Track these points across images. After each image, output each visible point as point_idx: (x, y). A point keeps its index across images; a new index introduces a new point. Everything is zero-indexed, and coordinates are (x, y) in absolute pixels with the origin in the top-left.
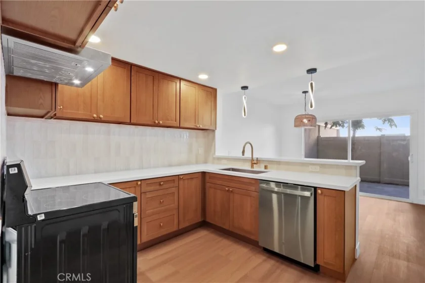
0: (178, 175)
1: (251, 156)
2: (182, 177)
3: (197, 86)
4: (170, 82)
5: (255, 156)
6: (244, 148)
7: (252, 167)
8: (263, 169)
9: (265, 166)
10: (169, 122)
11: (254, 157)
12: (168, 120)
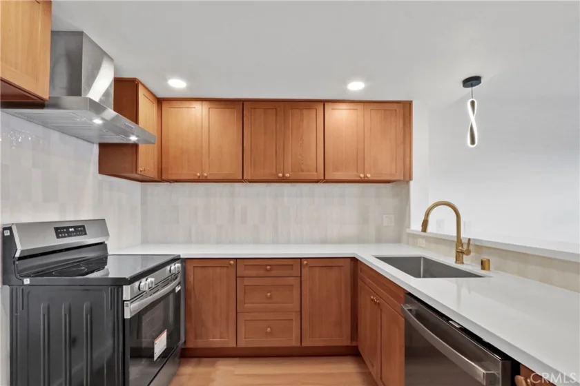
0: (301, 258)
1: (455, 234)
2: (305, 262)
3: (360, 107)
4: (305, 112)
5: (465, 235)
6: (427, 215)
7: (459, 259)
8: (476, 269)
9: (482, 263)
10: (304, 173)
11: (463, 235)
12: (302, 171)
